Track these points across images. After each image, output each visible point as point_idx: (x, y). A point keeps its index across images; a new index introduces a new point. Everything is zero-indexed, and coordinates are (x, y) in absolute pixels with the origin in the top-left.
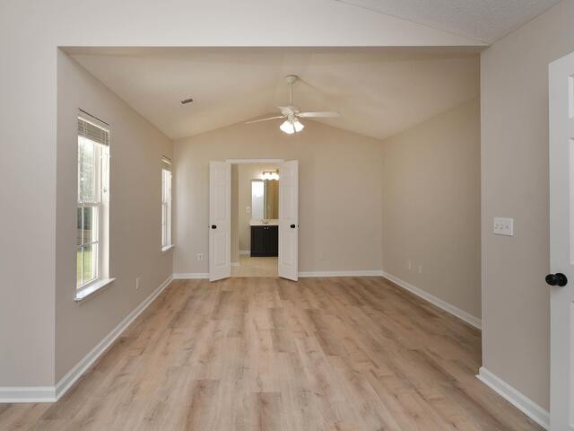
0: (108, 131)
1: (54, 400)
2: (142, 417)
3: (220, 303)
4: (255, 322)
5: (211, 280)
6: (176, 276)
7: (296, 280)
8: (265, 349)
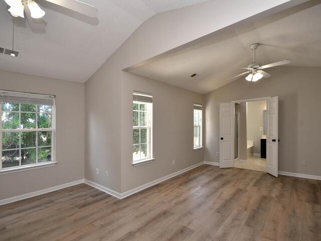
0: (152, 97)
1: (121, 198)
2: (135, 215)
3: (214, 180)
4: (221, 193)
5: (220, 167)
6: (205, 163)
7: (277, 176)
8: (211, 208)
